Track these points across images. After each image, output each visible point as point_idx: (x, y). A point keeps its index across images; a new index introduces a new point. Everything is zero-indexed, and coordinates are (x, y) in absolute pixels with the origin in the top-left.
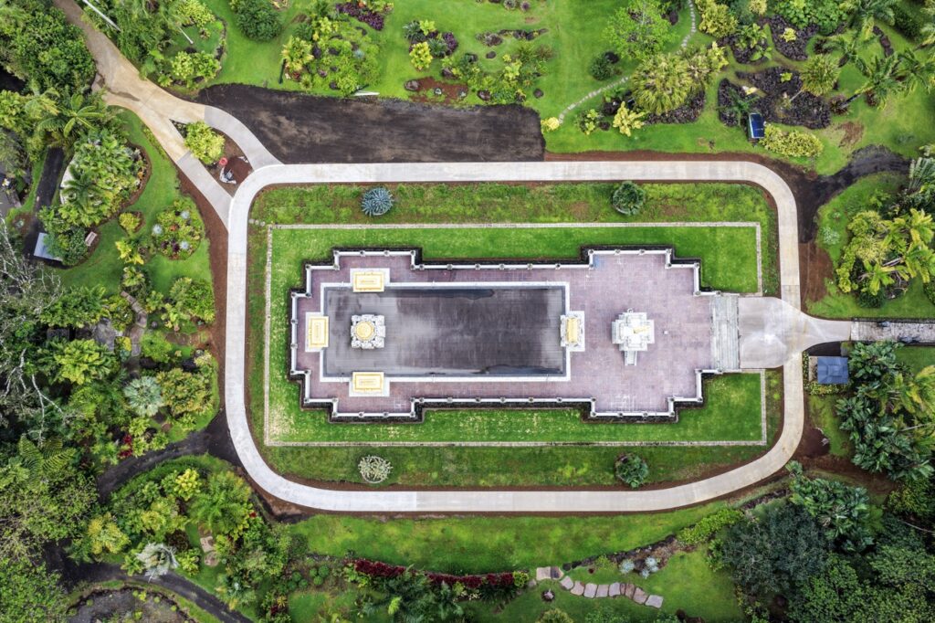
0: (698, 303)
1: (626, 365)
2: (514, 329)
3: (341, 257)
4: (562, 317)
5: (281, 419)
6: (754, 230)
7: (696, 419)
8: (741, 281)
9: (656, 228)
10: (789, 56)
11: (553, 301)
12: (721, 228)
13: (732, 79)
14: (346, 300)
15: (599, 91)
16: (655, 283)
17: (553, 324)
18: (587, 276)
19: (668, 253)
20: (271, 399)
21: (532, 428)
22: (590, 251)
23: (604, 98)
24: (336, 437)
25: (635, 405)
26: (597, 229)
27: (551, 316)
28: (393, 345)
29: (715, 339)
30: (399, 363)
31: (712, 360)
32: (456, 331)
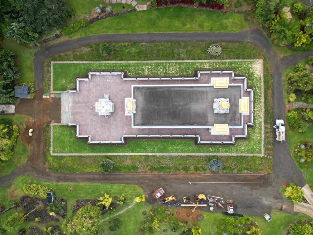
0: (77, 120)
1: (108, 94)
2: (156, 107)
3: (231, 141)
4: (135, 112)
5: (256, 71)
6: (53, 152)
7: (80, 72)
8: (59, 130)
9: (95, 153)
10: (37, 228)
11: (139, 120)
12: (68, 153)
13: (61, 219)
14: (231, 120)
15: (118, 214)
16: (96, 129)
17: (139, 109)
18: (124, 132)
19: (90, 141)
20: (260, 79)
21: (148, 68)
22: (123, 143)
23: (116, 210)
24: (231, 63)
25: (105, 77)
26: (120, 152)
27: (140, 113)
28: (210, 100)
29: (71, 105)
30: (207, 93)
31: (72, 96)
32: (181, 106)
